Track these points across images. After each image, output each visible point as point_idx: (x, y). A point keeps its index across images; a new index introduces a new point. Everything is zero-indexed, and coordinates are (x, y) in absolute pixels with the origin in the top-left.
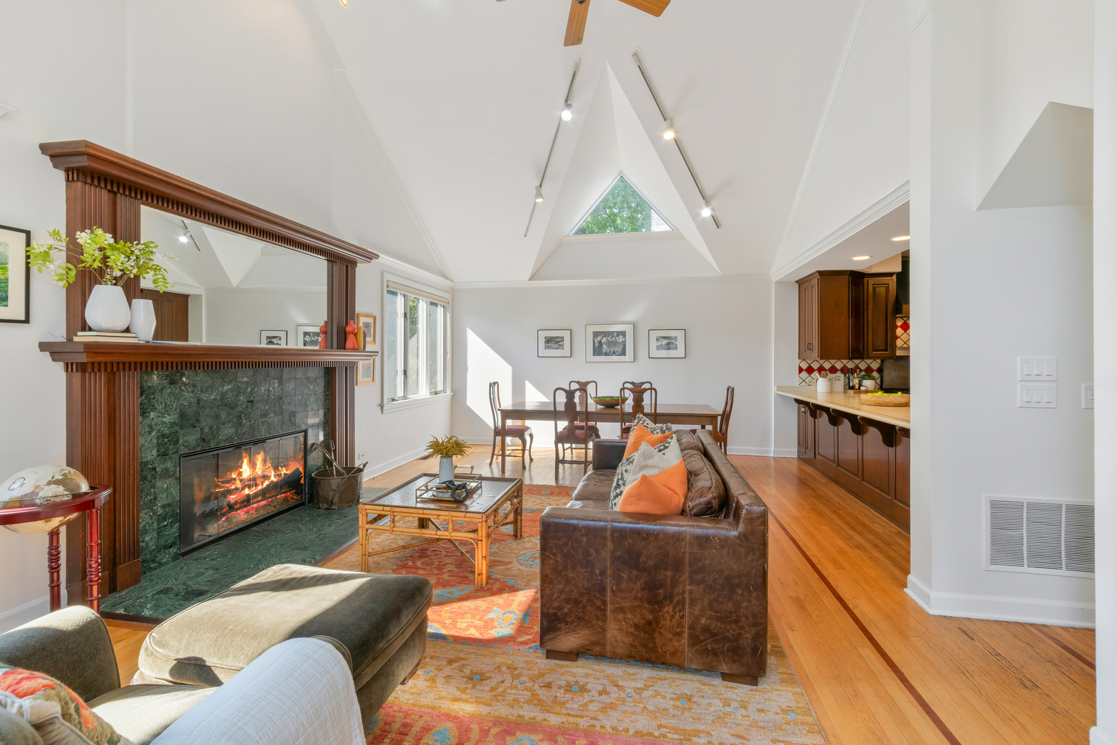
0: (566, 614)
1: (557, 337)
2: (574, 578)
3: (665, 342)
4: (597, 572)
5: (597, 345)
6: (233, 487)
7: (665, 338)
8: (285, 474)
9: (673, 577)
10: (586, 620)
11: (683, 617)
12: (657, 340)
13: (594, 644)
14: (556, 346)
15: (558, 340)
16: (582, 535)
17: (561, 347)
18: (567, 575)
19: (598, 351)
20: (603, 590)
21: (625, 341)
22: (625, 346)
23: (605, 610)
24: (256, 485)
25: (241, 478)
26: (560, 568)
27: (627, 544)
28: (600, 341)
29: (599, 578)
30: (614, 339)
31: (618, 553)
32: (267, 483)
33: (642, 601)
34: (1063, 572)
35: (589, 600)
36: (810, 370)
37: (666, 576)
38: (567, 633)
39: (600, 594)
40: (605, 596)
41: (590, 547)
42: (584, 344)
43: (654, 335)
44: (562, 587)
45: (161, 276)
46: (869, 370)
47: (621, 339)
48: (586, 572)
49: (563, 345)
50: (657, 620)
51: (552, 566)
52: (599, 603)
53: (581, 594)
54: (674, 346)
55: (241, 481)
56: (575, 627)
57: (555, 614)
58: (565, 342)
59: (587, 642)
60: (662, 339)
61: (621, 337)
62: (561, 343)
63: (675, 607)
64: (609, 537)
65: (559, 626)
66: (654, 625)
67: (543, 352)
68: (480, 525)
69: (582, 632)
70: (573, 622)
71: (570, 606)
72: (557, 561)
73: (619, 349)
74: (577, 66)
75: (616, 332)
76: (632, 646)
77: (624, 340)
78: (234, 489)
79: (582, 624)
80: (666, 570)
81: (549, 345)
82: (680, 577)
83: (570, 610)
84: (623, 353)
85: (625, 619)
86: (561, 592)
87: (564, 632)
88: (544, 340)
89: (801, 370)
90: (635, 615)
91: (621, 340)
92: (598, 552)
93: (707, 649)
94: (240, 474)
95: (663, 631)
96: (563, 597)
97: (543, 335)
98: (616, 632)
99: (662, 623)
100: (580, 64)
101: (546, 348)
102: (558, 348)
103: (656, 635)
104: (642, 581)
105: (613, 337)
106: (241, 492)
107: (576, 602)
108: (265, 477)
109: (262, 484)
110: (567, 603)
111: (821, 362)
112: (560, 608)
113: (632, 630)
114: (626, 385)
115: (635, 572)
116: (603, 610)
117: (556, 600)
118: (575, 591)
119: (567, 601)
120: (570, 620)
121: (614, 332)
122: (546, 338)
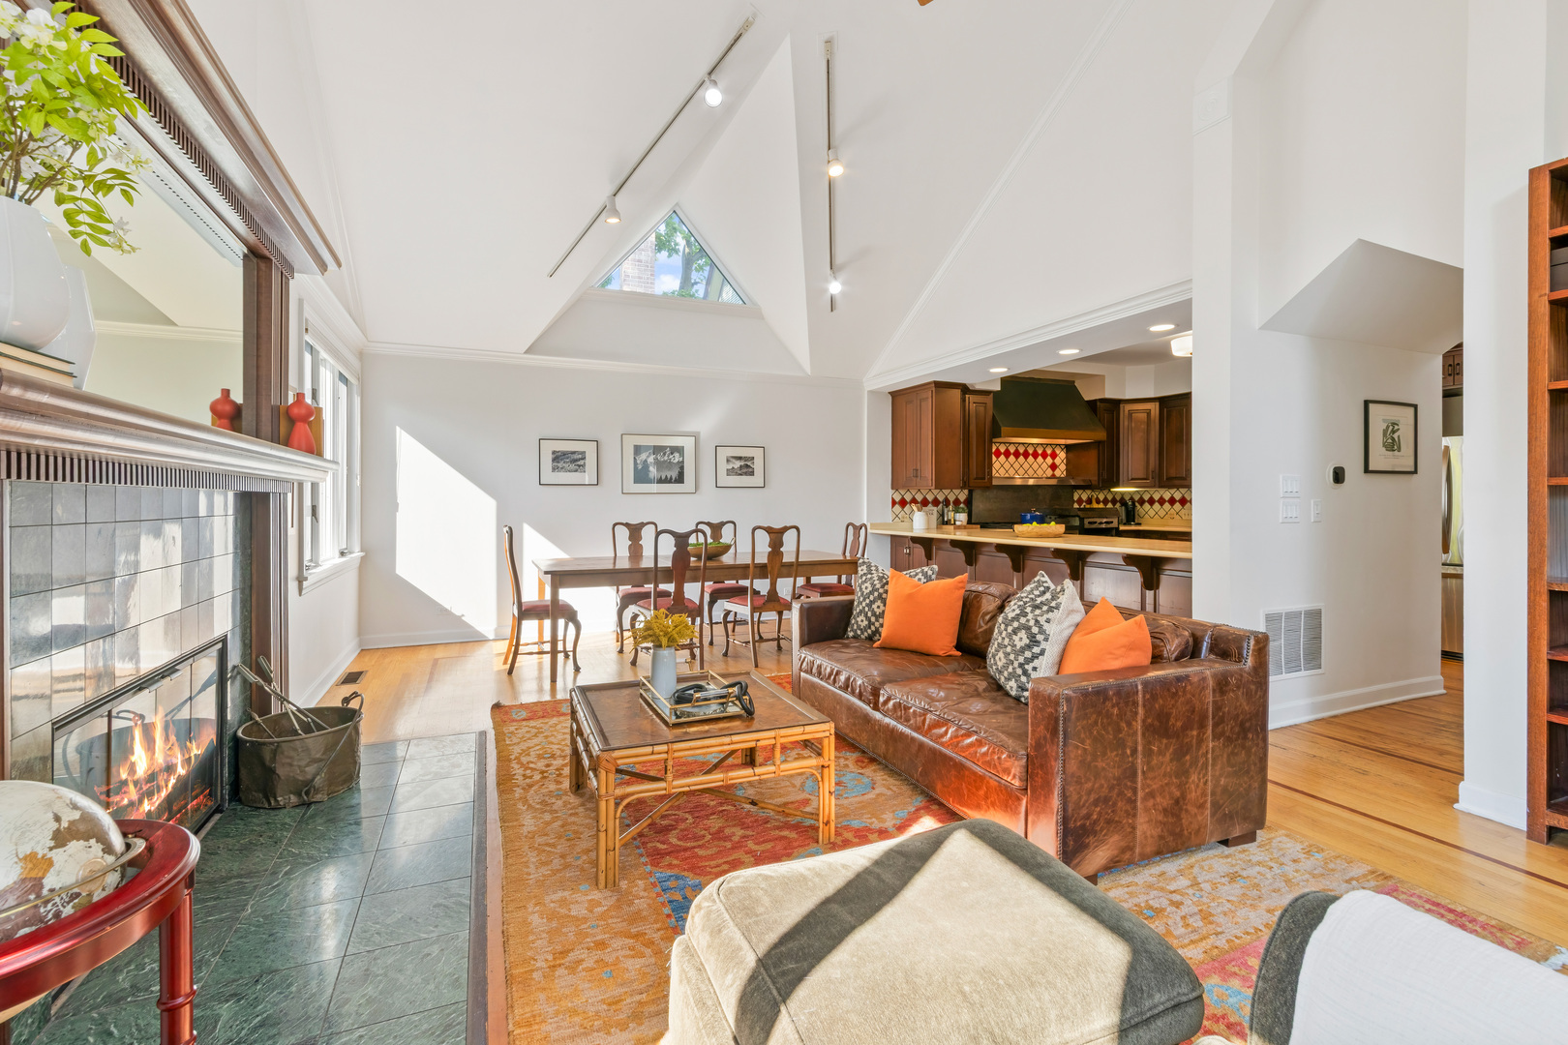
0: (1095, 822)
1: (574, 453)
2: (1104, 769)
3: (737, 464)
4: (1128, 752)
5: (640, 467)
6: (126, 802)
7: (740, 458)
8: (195, 755)
9: (1198, 735)
10: (1117, 822)
11: (1206, 783)
12: (728, 461)
13: (1123, 851)
14: (572, 466)
15: (576, 456)
16: (1113, 706)
17: (581, 468)
18: (1096, 767)
19: (641, 476)
20: (1134, 774)
21: (683, 462)
22: (682, 468)
23: (1135, 801)
24: (159, 790)
25: (136, 777)
26: (1089, 758)
27: (1157, 706)
28: (646, 461)
29: (1130, 759)
30: (666, 458)
31: (1149, 721)
32: (172, 781)
33: (1171, 777)
34: (1303, 673)
35: (1121, 794)
36: (903, 503)
37: (1192, 736)
38: (1096, 847)
39: (1131, 781)
40: (1135, 782)
41: (1121, 720)
42: (618, 465)
43: (724, 453)
44: (1090, 784)
45: (87, 207)
46: (957, 502)
47: (677, 458)
48: (1117, 755)
49: (584, 466)
50: (1183, 796)
51: (1080, 758)
52: (1129, 794)
53: (1111, 788)
54: (751, 470)
55: (136, 783)
56: (1104, 835)
57: (1083, 826)
58: (587, 461)
59: (1115, 852)
60: (734, 460)
61: (677, 455)
62: (581, 462)
63: (1199, 774)
64: (1140, 703)
65: (1087, 841)
66: (1181, 803)
67: (549, 476)
68: (826, 741)
69: (1112, 840)
70: (1101, 830)
71: (1098, 809)
72: (1085, 749)
73: (674, 474)
74: (747, 25)
75: (670, 447)
76: (1161, 837)
77: (681, 459)
78: (128, 806)
79: (1112, 829)
80: (1192, 729)
81: (560, 465)
82: (1204, 734)
83: (1100, 813)
84: (680, 479)
85: (1154, 805)
86: (1089, 793)
87: (1092, 847)
88: (550, 457)
89: (894, 503)
90: (1164, 797)
91: (676, 460)
92: (1129, 724)
93: (1225, 814)
94: (132, 770)
95: (1189, 808)
96: (1093, 797)
97: (549, 448)
98: (1145, 826)
99: (1189, 797)
100: (752, 24)
101: (554, 469)
102: (576, 471)
103: (1183, 815)
104: (1171, 750)
105: (664, 454)
106: (138, 809)
107: (1106, 800)
108: (170, 769)
109: (167, 786)
110: (1096, 806)
111: (936, 492)
112: (1088, 816)
113: (1161, 818)
114: (700, 527)
115: (1165, 741)
116: (1132, 802)
117: (1084, 805)
118: (1106, 786)
119: (1096, 803)
120: (1098, 828)
121: (666, 447)
122: (554, 452)
